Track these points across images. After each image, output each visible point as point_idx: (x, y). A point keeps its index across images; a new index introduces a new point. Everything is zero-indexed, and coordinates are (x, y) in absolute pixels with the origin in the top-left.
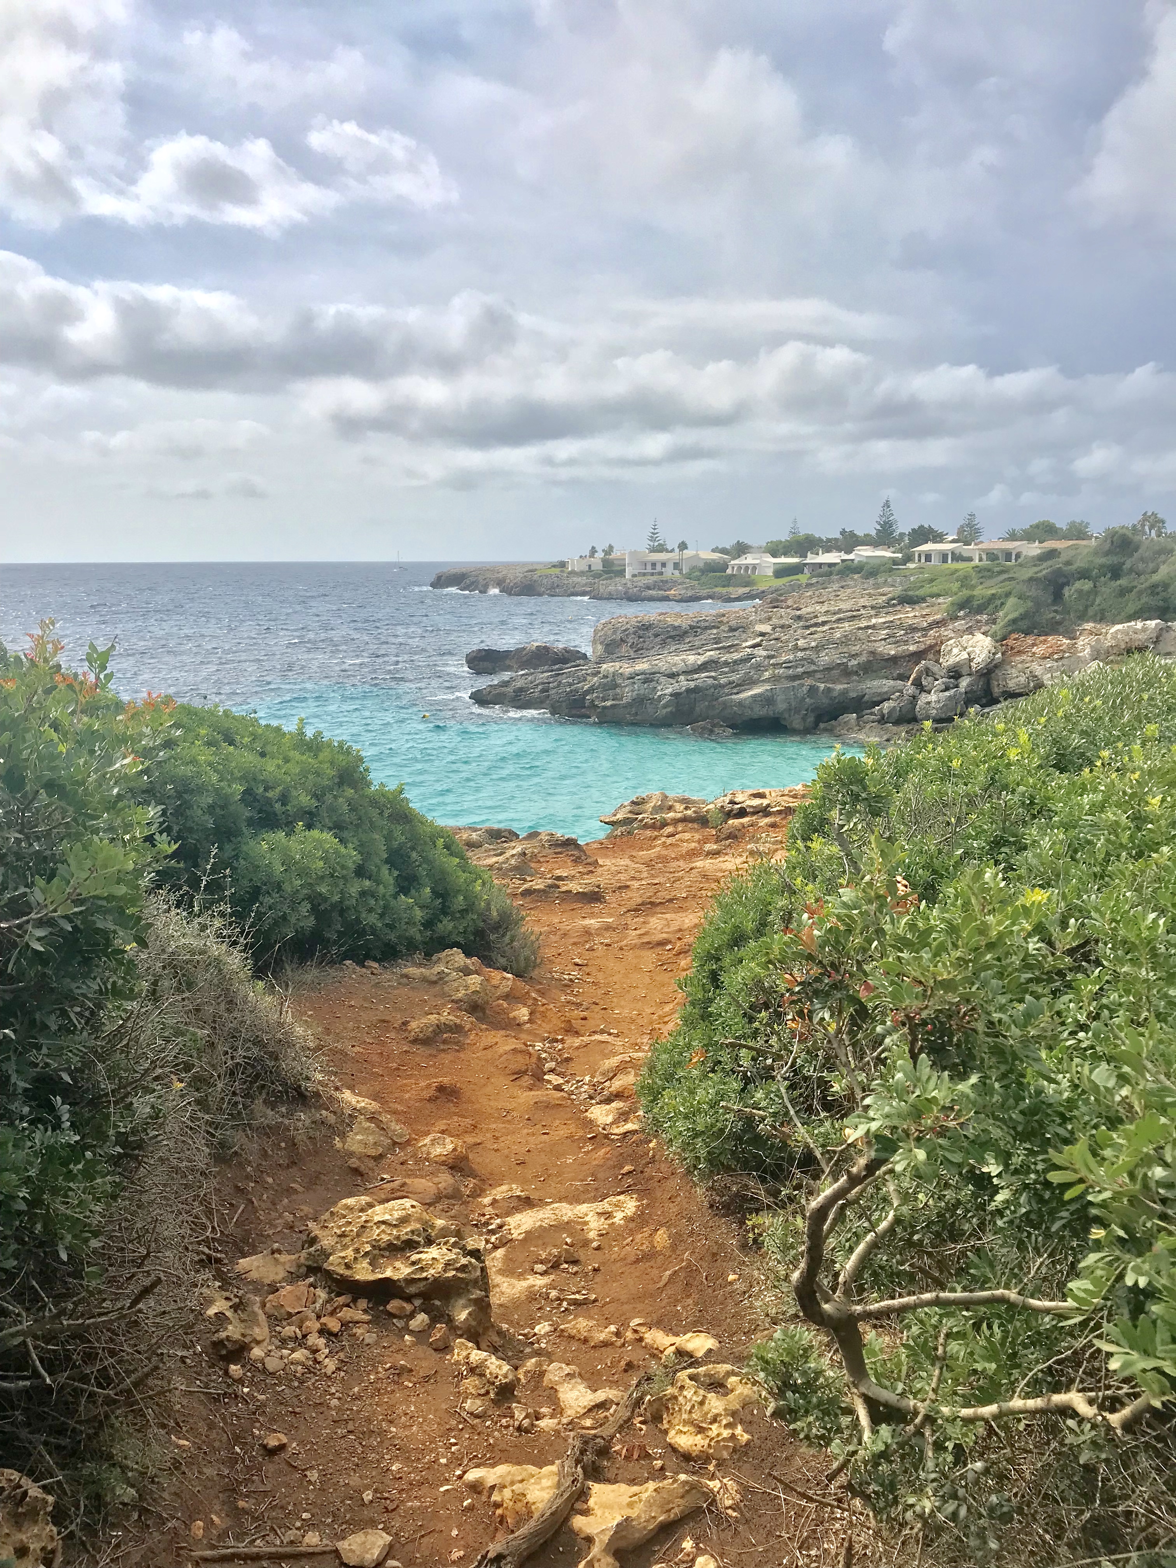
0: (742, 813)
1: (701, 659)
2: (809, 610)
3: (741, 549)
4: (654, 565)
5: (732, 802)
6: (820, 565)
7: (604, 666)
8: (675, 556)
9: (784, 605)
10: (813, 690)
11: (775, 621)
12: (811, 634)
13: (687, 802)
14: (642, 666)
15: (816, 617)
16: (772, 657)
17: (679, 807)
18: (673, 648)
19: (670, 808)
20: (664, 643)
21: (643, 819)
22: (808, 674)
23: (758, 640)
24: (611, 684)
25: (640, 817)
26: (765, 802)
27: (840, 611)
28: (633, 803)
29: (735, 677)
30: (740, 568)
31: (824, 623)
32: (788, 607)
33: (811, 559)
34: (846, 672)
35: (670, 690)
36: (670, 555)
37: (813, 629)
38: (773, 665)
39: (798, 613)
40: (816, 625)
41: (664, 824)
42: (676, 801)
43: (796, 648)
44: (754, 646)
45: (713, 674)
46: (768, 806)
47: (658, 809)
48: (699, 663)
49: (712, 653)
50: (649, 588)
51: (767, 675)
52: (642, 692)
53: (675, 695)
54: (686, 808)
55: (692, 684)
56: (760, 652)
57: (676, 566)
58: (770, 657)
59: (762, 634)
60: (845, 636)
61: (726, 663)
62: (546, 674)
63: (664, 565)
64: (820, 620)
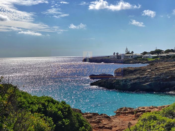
0: (140, 111)
1: (136, 77)
2: (158, 67)
3: (145, 53)
4: (127, 56)
5: (138, 109)
6: (162, 56)
7: (117, 78)
8: (131, 55)
9: (153, 65)
10: (160, 83)
11: (151, 69)
12: (159, 72)
13: (130, 109)
14: (124, 78)
15: (160, 68)
16: (151, 76)
17: (129, 110)
18: (131, 74)
19: (127, 110)
20: (129, 73)
21: (122, 112)
22: (159, 80)
23: (148, 73)
24: (118, 82)
25: (121, 112)
26: (144, 109)
27: (165, 67)
28: (120, 109)
29: (143, 81)
30: (145, 57)
31: (162, 69)
32: (154, 66)
33: (160, 55)
34: (167, 80)
35: (130, 83)
36: (130, 55)
37: (159, 71)
38: (151, 78)
39: (156, 67)
40: (160, 70)
41: (126, 113)
42: (128, 109)
43: (156, 75)
44: (147, 74)
45: (139, 80)
46: (145, 110)
47: (125, 110)
48: (136, 78)
49: (138, 76)
50: (126, 61)
51: (150, 80)
52: (124, 83)
53: (131, 84)
54: (130, 110)
55: (134, 82)
56: (148, 75)
57: (132, 57)
58: (150, 77)
59: (149, 72)
60: (166, 72)
61: (141, 78)
62: (105, 80)
63: (129, 56)
64: (161, 69)
